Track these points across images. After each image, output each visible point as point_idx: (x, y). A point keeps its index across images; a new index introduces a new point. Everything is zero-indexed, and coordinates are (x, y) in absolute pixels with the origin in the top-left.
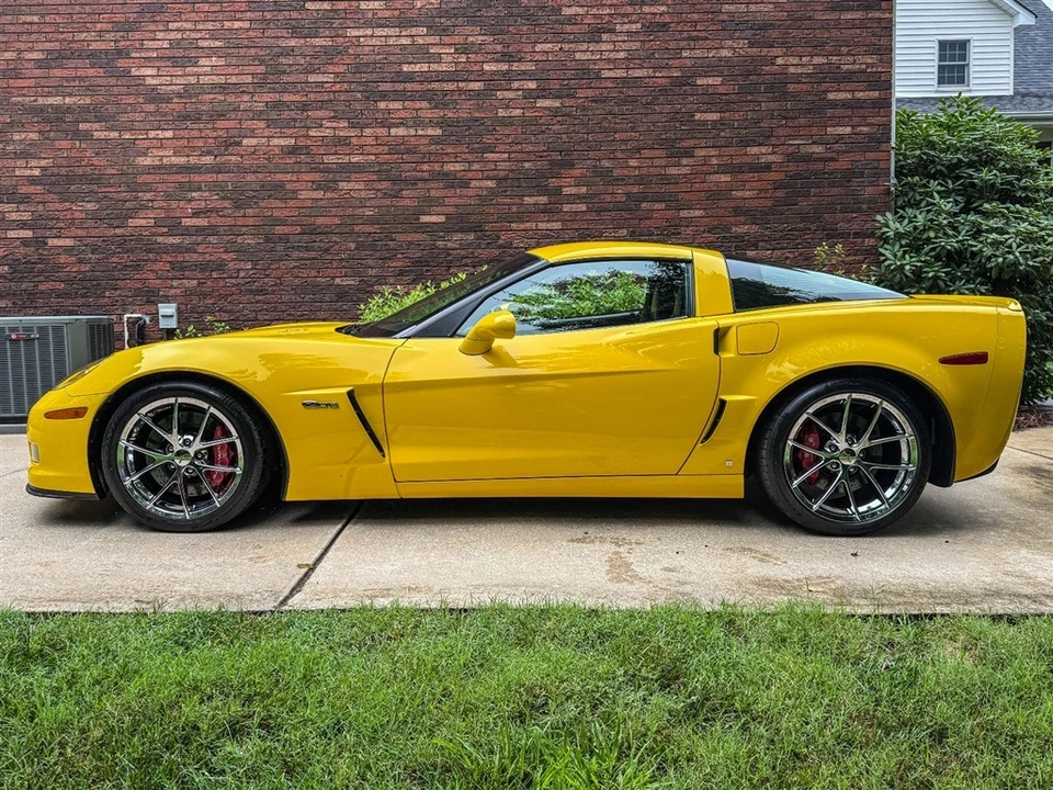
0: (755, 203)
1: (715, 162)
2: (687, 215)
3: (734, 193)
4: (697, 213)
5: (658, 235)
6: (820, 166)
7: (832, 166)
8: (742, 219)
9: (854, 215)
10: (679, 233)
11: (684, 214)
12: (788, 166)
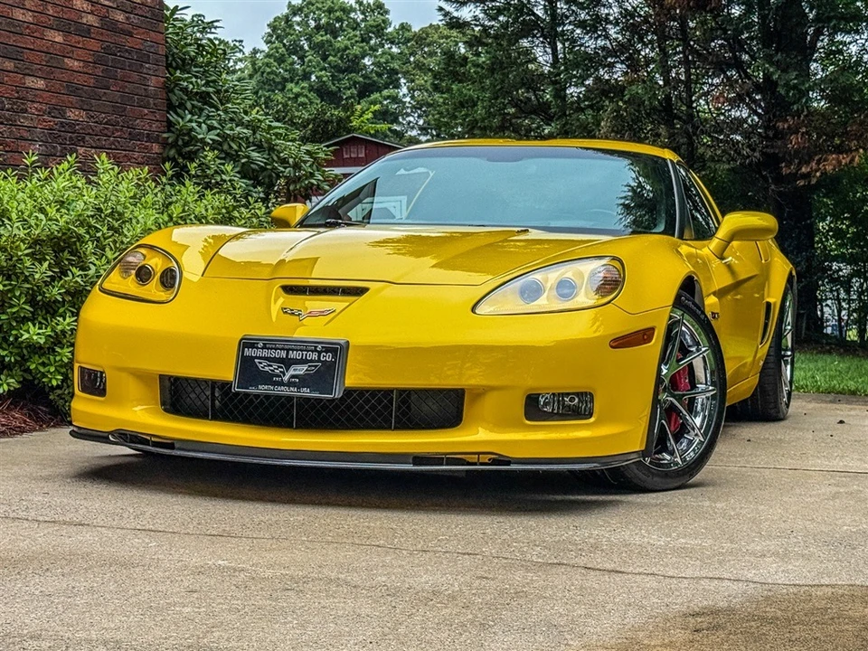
0: (81, 79)
1: (51, 12)
2: (31, 85)
3: (66, 60)
4: (41, 84)
5: (8, 110)
6: (122, 39)
7: (129, 42)
8: (73, 99)
9: (146, 111)
10: (26, 111)
11: (30, 82)
12: (102, 34)
